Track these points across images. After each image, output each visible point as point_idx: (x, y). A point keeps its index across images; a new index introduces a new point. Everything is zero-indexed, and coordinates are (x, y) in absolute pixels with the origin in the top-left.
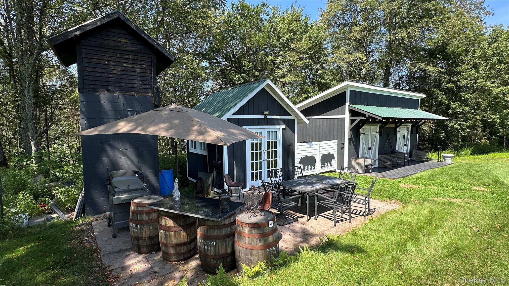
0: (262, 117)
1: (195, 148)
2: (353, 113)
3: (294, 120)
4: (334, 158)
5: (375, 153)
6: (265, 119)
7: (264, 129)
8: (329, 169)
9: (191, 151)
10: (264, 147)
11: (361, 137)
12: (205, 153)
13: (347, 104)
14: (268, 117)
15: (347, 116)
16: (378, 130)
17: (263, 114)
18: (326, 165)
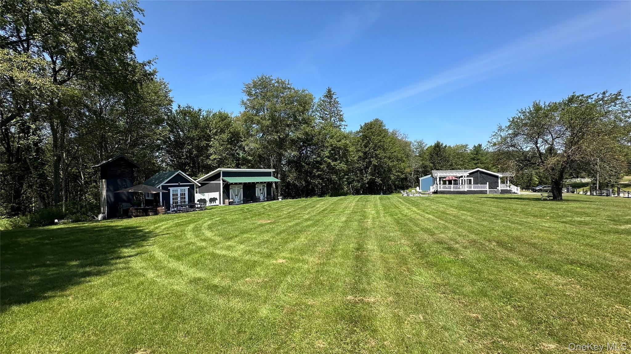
0: (178, 184)
1: (149, 197)
2: (224, 181)
3: (194, 185)
4: (217, 199)
5: (240, 197)
6: (179, 184)
7: (179, 189)
8: (215, 204)
9: (146, 198)
10: (179, 195)
11: (231, 191)
12: (152, 199)
13: (221, 177)
14: (180, 184)
15: (221, 182)
16: (242, 187)
17: (178, 183)
18: (212, 202)
